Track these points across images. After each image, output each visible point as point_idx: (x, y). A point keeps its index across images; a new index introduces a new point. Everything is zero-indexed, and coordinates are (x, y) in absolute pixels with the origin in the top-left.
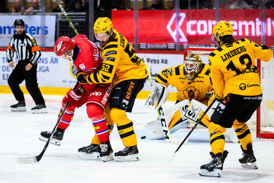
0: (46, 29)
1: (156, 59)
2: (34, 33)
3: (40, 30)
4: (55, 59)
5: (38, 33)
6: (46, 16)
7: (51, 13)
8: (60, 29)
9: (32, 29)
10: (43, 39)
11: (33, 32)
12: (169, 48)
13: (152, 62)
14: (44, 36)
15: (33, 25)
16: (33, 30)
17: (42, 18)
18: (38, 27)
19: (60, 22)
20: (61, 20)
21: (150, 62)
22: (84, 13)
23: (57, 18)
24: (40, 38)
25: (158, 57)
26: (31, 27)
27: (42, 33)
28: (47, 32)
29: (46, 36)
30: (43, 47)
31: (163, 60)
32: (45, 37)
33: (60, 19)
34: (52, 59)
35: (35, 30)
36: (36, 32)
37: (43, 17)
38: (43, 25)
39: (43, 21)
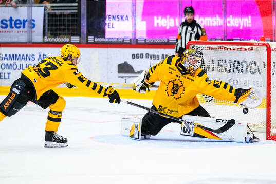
0: (33, 22)
1: (156, 54)
2: (20, 27)
3: (26, 24)
4: (43, 55)
5: (24, 27)
6: (33, 8)
7: (38, 5)
8: (49, 22)
9: (18, 22)
10: (30, 33)
11: (18, 26)
12: (170, 42)
13: (151, 58)
14: (30, 30)
15: (18, 18)
16: (18, 24)
17: (28, 10)
18: (24, 20)
19: (49, 13)
20: (50, 11)
21: (149, 58)
22: (76, 4)
23: (45, 10)
24: (26, 32)
25: (158, 52)
26: (17, 20)
27: (29, 27)
28: (34, 26)
29: (33, 30)
30: (30, 42)
31: (163, 55)
32: (32, 32)
33: (48, 11)
34: (40, 55)
35: (20, 23)
36: (22, 25)
37: (30, 8)
38: (30, 18)
39: (30, 13)
